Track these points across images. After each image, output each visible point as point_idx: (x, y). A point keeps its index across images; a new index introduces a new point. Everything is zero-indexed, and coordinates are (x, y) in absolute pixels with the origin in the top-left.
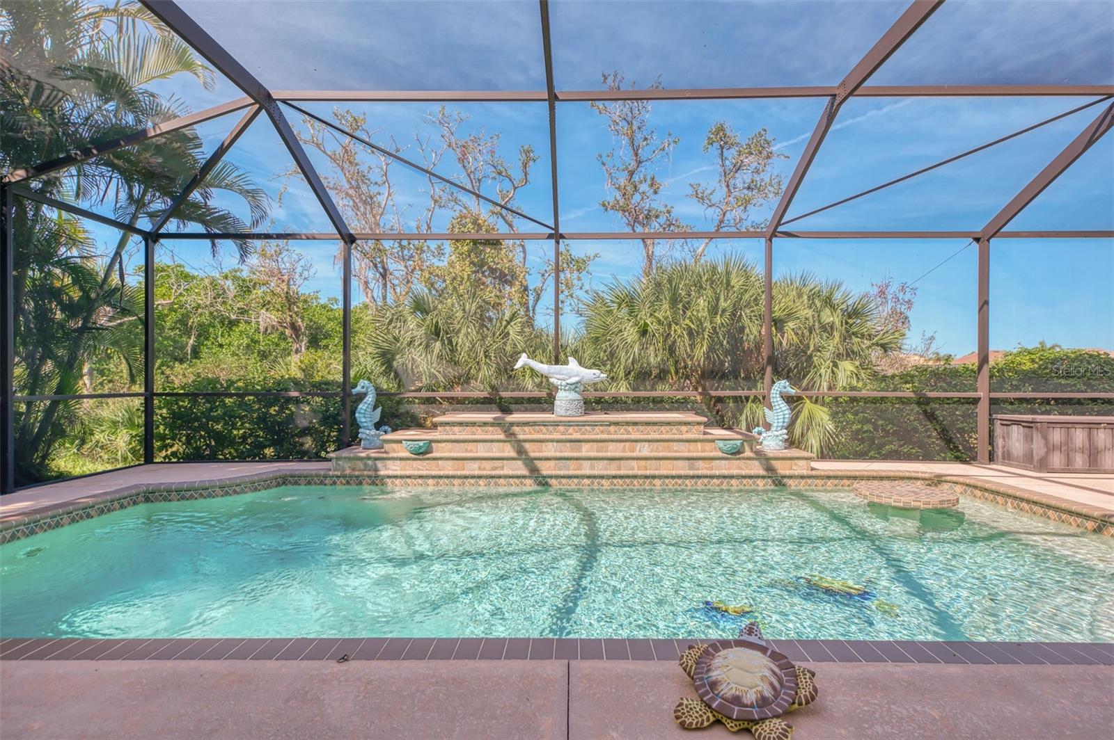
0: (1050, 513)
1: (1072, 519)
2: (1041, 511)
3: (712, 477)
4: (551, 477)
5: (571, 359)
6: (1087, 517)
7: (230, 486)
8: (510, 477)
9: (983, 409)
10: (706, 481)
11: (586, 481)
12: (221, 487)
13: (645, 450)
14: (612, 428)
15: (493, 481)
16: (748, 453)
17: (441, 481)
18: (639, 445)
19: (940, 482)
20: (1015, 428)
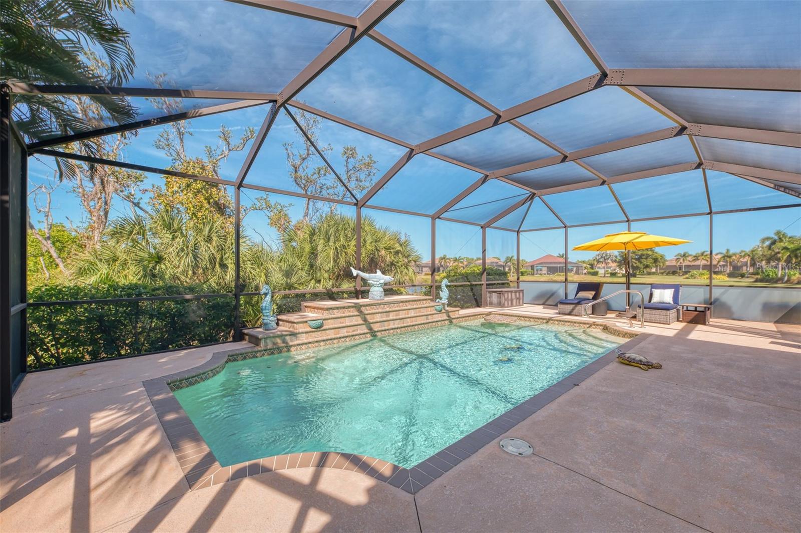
0: (531, 320)
1: (539, 320)
2: (528, 319)
3: (433, 322)
4: (377, 331)
5: (378, 271)
6: (544, 319)
8: (361, 334)
9: (484, 287)
10: (431, 324)
11: (392, 331)
13: (412, 313)
14: (401, 304)
15: (353, 338)
16: (443, 311)
17: (328, 342)
18: (410, 311)
19: (491, 314)
20: (494, 294)
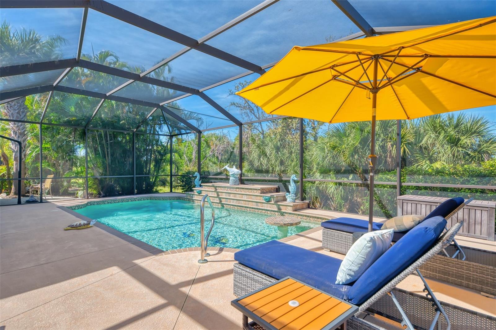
3: (263, 210)
4: (224, 204)
5: (234, 166)
7: (164, 198)
8: (217, 203)
12: (162, 198)
13: (245, 198)
16: (273, 202)
